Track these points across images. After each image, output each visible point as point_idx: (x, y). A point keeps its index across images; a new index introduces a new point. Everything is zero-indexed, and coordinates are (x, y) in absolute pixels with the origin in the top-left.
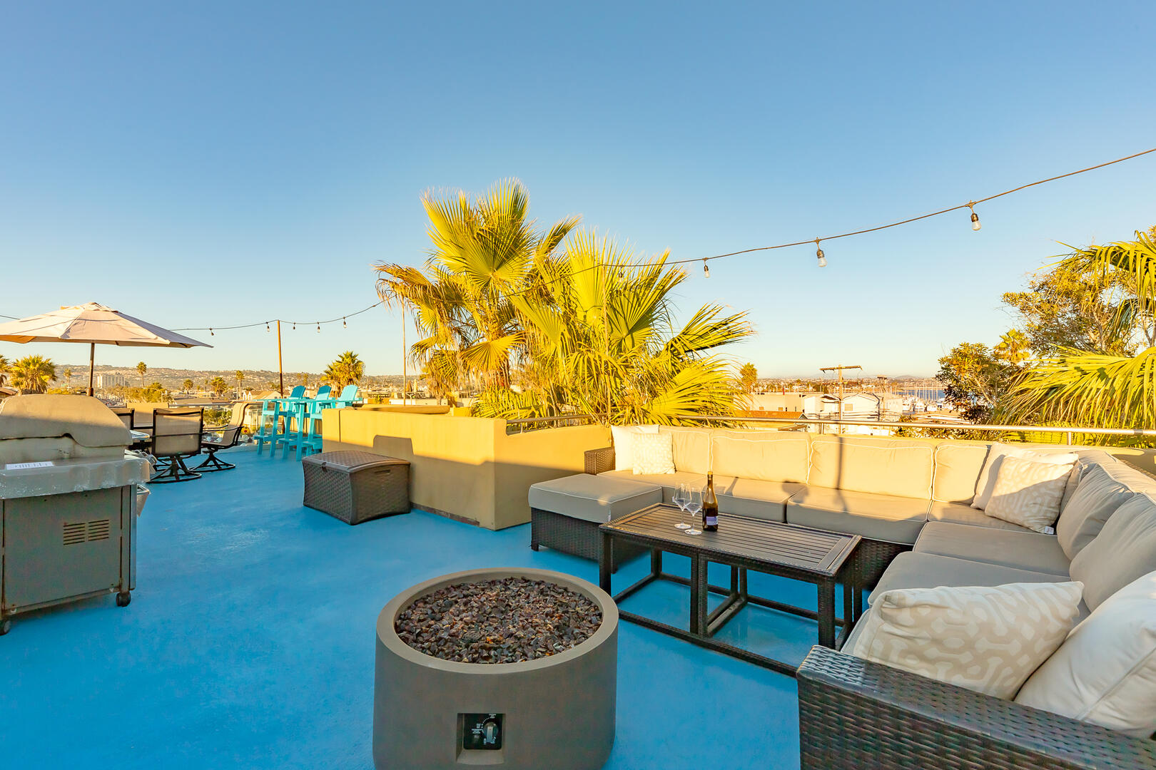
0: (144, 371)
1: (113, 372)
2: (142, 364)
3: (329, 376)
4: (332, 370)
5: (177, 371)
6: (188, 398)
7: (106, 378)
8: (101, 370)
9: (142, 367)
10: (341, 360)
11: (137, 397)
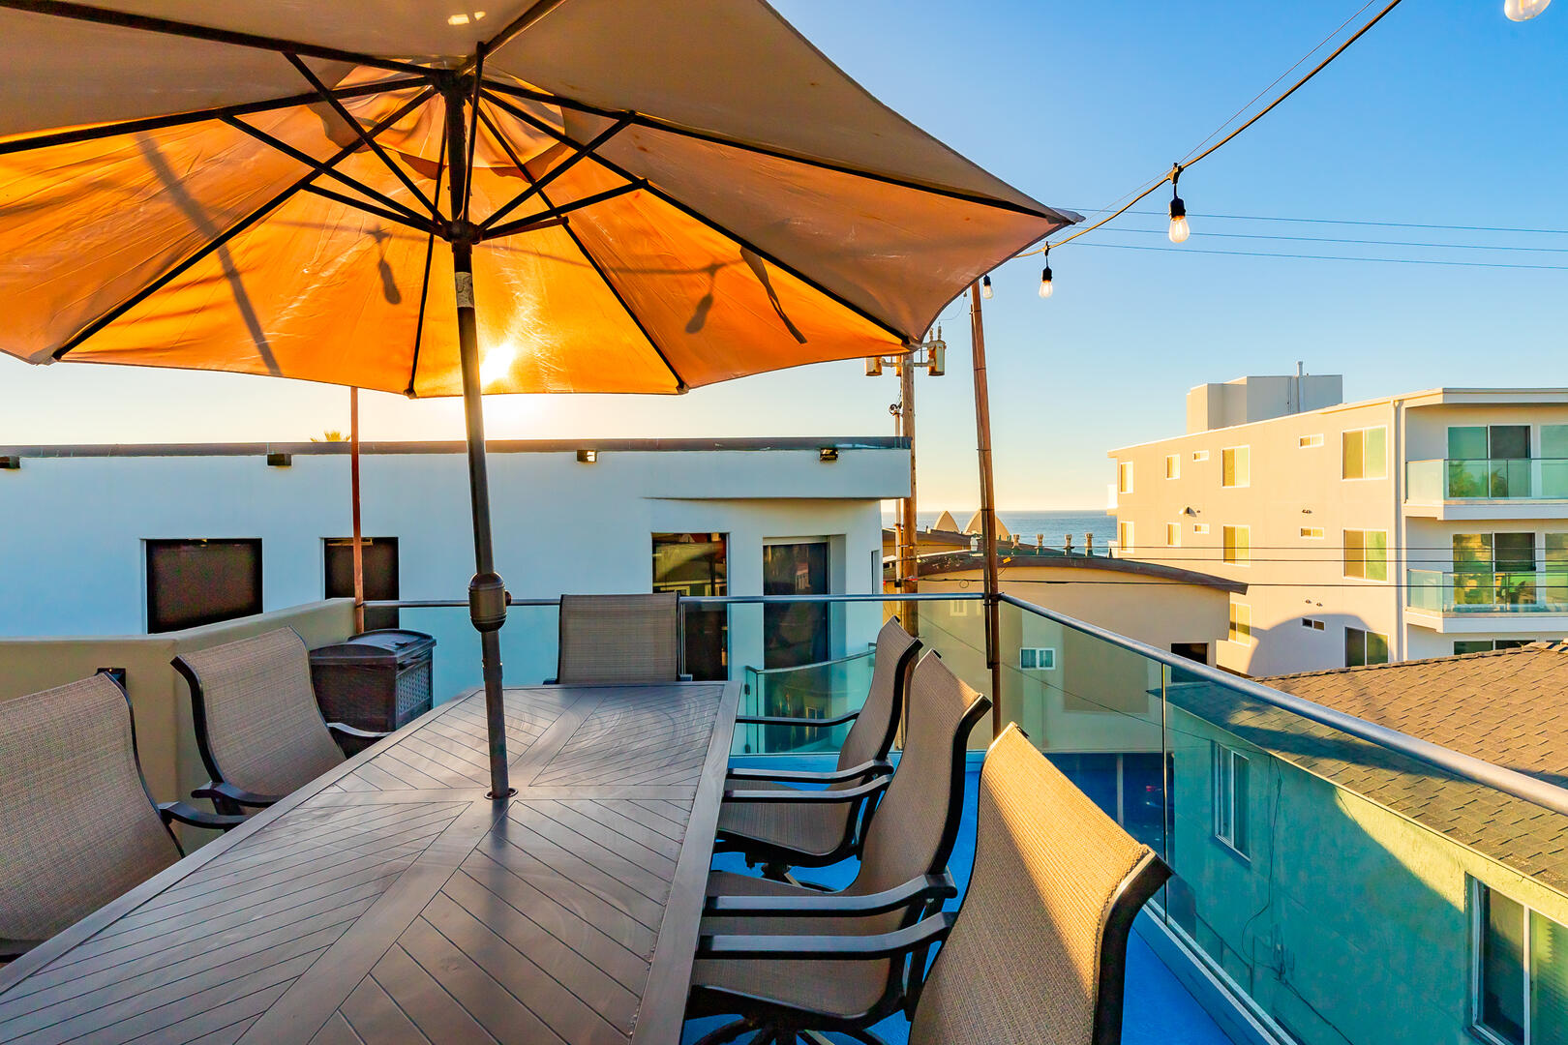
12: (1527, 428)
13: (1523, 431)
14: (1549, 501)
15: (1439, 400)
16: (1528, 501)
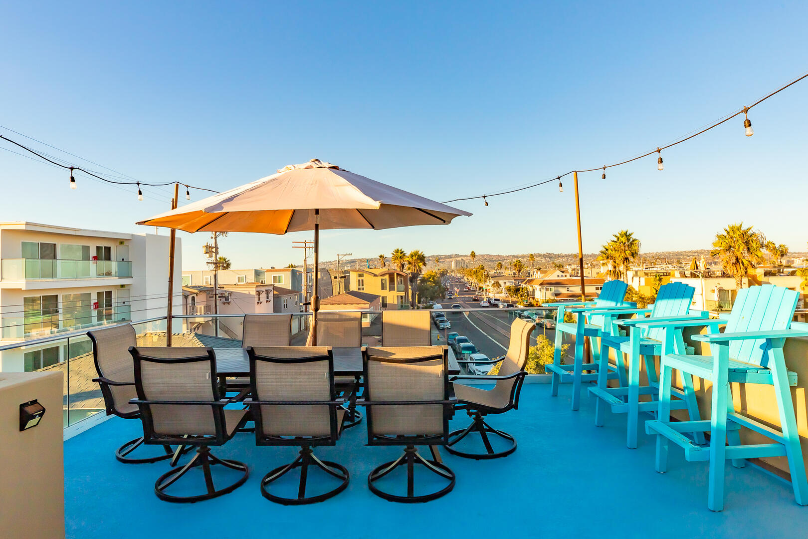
0: (474, 257)
2: (473, 252)
3: (604, 255)
4: (607, 250)
5: (494, 256)
9: (473, 255)
11: (470, 275)
12: (55, 245)
13: (53, 245)
14: (67, 280)
15: (23, 227)
16: (55, 279)
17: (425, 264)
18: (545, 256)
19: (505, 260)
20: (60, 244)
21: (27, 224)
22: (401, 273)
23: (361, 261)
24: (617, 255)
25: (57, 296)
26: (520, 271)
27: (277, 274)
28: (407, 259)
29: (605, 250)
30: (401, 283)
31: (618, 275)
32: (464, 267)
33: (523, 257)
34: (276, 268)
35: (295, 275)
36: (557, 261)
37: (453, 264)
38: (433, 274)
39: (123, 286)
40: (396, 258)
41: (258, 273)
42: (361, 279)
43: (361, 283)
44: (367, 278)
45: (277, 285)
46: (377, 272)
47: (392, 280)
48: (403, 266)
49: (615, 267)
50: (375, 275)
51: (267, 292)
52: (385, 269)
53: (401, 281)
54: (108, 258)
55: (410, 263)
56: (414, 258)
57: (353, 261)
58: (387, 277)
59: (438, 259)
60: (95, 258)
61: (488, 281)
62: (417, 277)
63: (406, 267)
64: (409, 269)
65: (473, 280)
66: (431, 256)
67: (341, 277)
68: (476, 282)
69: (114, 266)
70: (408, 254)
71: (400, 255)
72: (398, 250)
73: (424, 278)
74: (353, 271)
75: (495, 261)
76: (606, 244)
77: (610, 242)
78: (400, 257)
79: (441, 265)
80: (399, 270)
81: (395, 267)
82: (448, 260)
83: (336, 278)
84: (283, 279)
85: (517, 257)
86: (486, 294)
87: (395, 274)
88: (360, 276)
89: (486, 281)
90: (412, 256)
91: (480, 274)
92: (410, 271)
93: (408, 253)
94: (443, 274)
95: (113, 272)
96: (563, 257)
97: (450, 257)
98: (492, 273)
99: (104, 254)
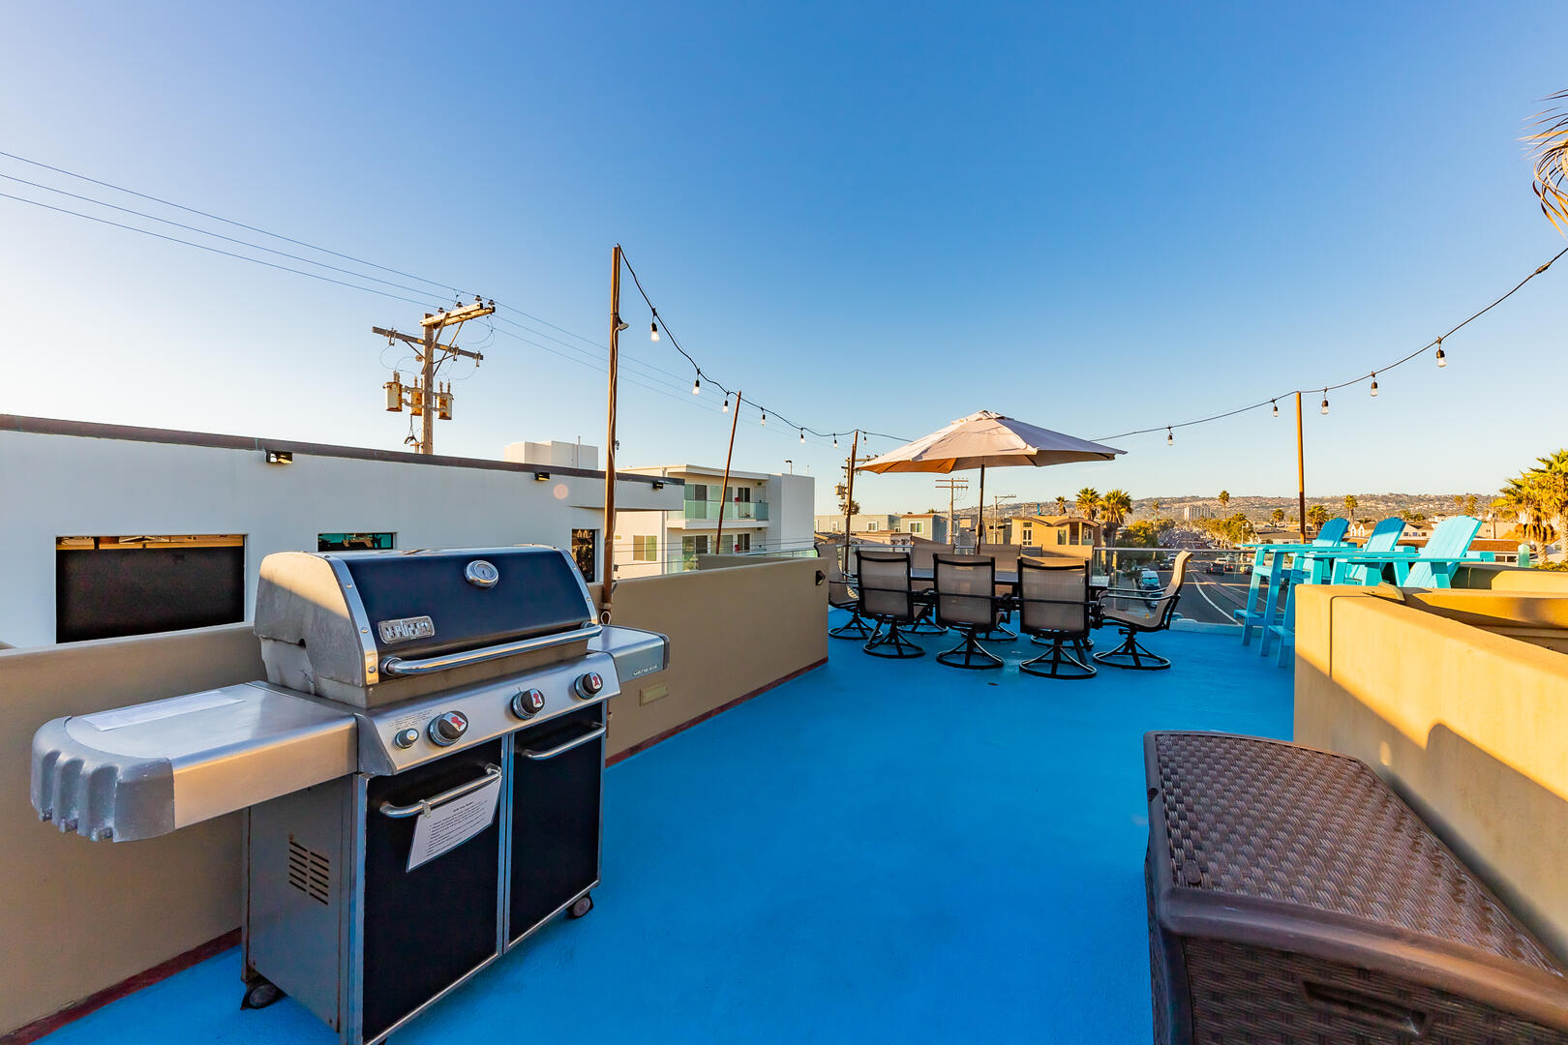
0: (1227, 500)
1: (1200, 503)
2: (1225, 492)
3: (1511, 497)
4: (1519, 487)
5: (1269, 499)
6: (1274, 532)
7: (1193, 509)
8: (1189, 501)
9: (1225, 497)
10: (1544, 467)
11: (1218, 530)
12: (707, 486)
13: (705, 487)
16: (705, 521)
17: (1130, 511)
18: (1385, 499)
19: (1292, 505)
20: (710, 485)
21: (688, 466)
22: (1089, 522)
23: (1030, 506)
24: (1546, 497)
25: (706, 537)
26: (1321, 524)
27: (915, 521)
28: (1101, 503)
29: (1514, 487)
30: (1090, 537)
31: (1545, 534)
32: (1209, 516)
33: (1334, 500)
34: (914, 514)
35: (938, 522)
36: (1414, 510)
37: (1187, 512)
38: (1147, 526)
39: (760, 529)
40: (1083, 501)
41: (892, 519)
42: (1027, 529)
43: (1027, 535)
44: (1035, 528)
45: (915, 534)
46: (1052, 520)
47: (1074, 533)
48: (1094, 513)
49: (1538, 519)
50: (1049, 525)
51: (904, 542)
52: (1065, 517)
53: (1090, 534)
54: (747, 500)
55: (1104, 508)
56: (1112, 501)
57: (1017, 507)
58: (1067, 528)
59: (1158, 504)
60: (737, 500)
61: (1251, 539)
62: (1116, 530)
63: (1098, 515)
64: (1104, 517)
65: (1223, 537)
66: (1147, 500)
67: (999, 528)
68: (1227, 540)
69: (752, 507)
70: (1103, 496)
71: (1089, 497)
72: (1087, 490)
73: (1129, 531)
74: (1017, 518)
75: (1272, 506)
76: (1519, 478)
77: (1527, 471)
78: (1090, 500)
79: (1164, 512)
80: (1087, 518)
81: (1081, 514)
82: (1176, 506)
83: (992, 528)
84: (922, 527)
85: (1321, 500)
86: (1245, 560)
87: (1080, 524)
88: (1026, 525)
89: (1246, 540)
90: (1109, 498)
91: (1234, 529)
92: (1104, 521)
93: (1103, 493)
94: (1166, 527)
95: (752, 516)
96: (1431, 500)
97: (1182, 500)
98: (1260, 526)
99: (744, 496)
